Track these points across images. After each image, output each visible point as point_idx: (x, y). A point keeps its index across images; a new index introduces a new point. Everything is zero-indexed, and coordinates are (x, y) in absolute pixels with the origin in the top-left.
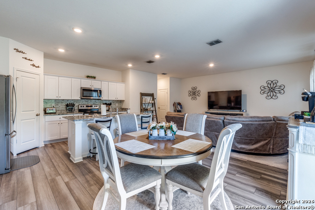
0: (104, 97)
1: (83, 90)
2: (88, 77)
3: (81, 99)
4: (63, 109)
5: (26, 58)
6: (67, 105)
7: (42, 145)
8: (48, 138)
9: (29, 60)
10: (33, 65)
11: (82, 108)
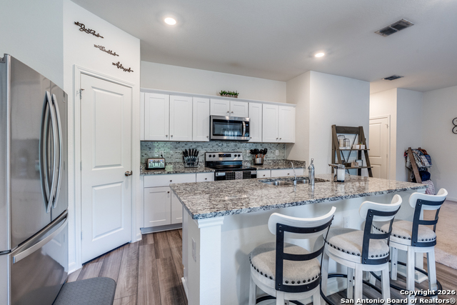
0: (255, 137)
1: (214, 120)
2: (223, 94)
3: (211, 140)
4: (178, 160)
5: (102, 48)
6: (185, 154)
7: (137, 237)
8: (150, 223)
9: (110, 52)
10: (119, 65)
11: (212, 159)
